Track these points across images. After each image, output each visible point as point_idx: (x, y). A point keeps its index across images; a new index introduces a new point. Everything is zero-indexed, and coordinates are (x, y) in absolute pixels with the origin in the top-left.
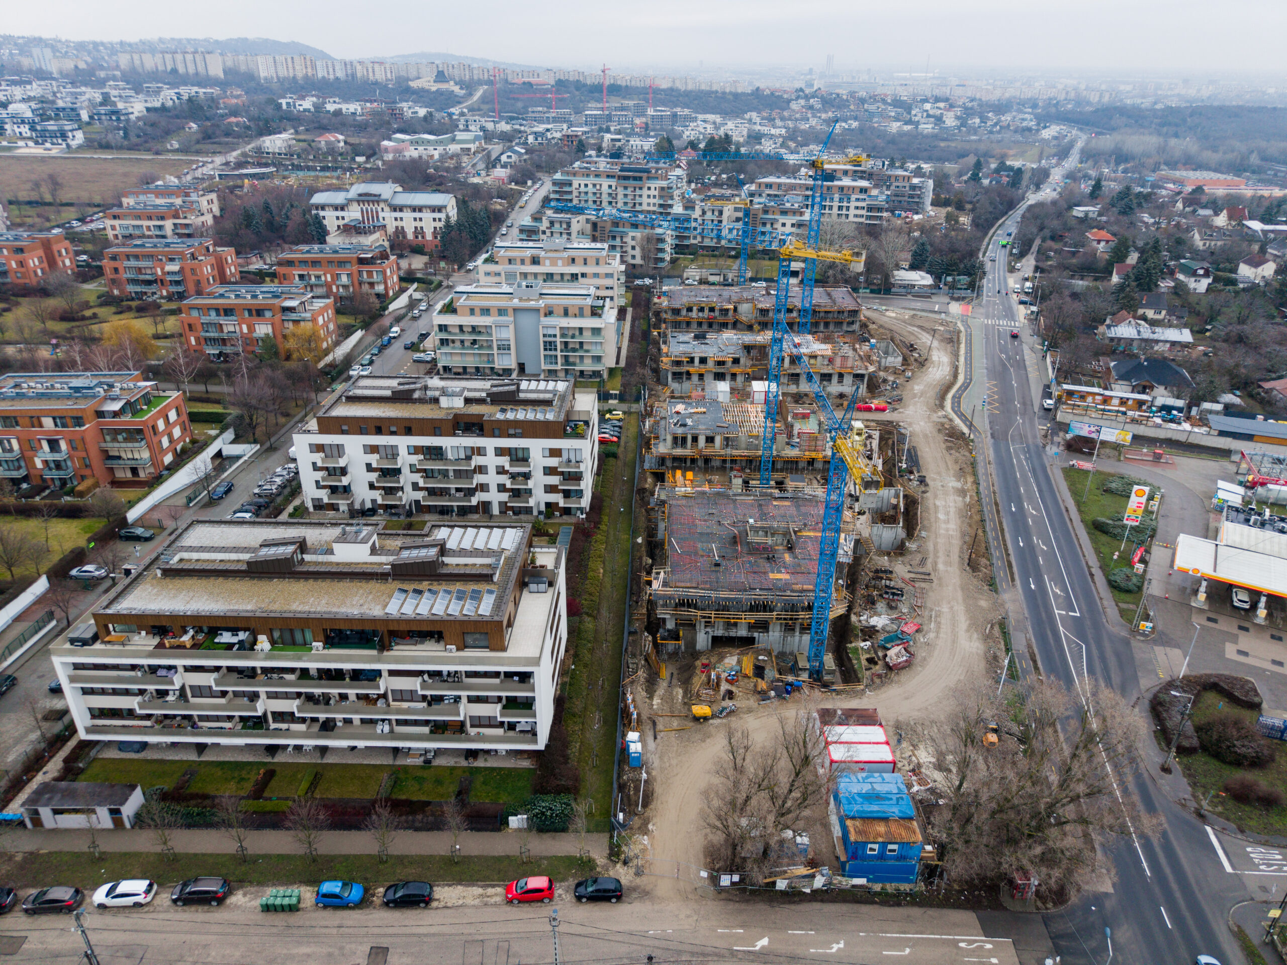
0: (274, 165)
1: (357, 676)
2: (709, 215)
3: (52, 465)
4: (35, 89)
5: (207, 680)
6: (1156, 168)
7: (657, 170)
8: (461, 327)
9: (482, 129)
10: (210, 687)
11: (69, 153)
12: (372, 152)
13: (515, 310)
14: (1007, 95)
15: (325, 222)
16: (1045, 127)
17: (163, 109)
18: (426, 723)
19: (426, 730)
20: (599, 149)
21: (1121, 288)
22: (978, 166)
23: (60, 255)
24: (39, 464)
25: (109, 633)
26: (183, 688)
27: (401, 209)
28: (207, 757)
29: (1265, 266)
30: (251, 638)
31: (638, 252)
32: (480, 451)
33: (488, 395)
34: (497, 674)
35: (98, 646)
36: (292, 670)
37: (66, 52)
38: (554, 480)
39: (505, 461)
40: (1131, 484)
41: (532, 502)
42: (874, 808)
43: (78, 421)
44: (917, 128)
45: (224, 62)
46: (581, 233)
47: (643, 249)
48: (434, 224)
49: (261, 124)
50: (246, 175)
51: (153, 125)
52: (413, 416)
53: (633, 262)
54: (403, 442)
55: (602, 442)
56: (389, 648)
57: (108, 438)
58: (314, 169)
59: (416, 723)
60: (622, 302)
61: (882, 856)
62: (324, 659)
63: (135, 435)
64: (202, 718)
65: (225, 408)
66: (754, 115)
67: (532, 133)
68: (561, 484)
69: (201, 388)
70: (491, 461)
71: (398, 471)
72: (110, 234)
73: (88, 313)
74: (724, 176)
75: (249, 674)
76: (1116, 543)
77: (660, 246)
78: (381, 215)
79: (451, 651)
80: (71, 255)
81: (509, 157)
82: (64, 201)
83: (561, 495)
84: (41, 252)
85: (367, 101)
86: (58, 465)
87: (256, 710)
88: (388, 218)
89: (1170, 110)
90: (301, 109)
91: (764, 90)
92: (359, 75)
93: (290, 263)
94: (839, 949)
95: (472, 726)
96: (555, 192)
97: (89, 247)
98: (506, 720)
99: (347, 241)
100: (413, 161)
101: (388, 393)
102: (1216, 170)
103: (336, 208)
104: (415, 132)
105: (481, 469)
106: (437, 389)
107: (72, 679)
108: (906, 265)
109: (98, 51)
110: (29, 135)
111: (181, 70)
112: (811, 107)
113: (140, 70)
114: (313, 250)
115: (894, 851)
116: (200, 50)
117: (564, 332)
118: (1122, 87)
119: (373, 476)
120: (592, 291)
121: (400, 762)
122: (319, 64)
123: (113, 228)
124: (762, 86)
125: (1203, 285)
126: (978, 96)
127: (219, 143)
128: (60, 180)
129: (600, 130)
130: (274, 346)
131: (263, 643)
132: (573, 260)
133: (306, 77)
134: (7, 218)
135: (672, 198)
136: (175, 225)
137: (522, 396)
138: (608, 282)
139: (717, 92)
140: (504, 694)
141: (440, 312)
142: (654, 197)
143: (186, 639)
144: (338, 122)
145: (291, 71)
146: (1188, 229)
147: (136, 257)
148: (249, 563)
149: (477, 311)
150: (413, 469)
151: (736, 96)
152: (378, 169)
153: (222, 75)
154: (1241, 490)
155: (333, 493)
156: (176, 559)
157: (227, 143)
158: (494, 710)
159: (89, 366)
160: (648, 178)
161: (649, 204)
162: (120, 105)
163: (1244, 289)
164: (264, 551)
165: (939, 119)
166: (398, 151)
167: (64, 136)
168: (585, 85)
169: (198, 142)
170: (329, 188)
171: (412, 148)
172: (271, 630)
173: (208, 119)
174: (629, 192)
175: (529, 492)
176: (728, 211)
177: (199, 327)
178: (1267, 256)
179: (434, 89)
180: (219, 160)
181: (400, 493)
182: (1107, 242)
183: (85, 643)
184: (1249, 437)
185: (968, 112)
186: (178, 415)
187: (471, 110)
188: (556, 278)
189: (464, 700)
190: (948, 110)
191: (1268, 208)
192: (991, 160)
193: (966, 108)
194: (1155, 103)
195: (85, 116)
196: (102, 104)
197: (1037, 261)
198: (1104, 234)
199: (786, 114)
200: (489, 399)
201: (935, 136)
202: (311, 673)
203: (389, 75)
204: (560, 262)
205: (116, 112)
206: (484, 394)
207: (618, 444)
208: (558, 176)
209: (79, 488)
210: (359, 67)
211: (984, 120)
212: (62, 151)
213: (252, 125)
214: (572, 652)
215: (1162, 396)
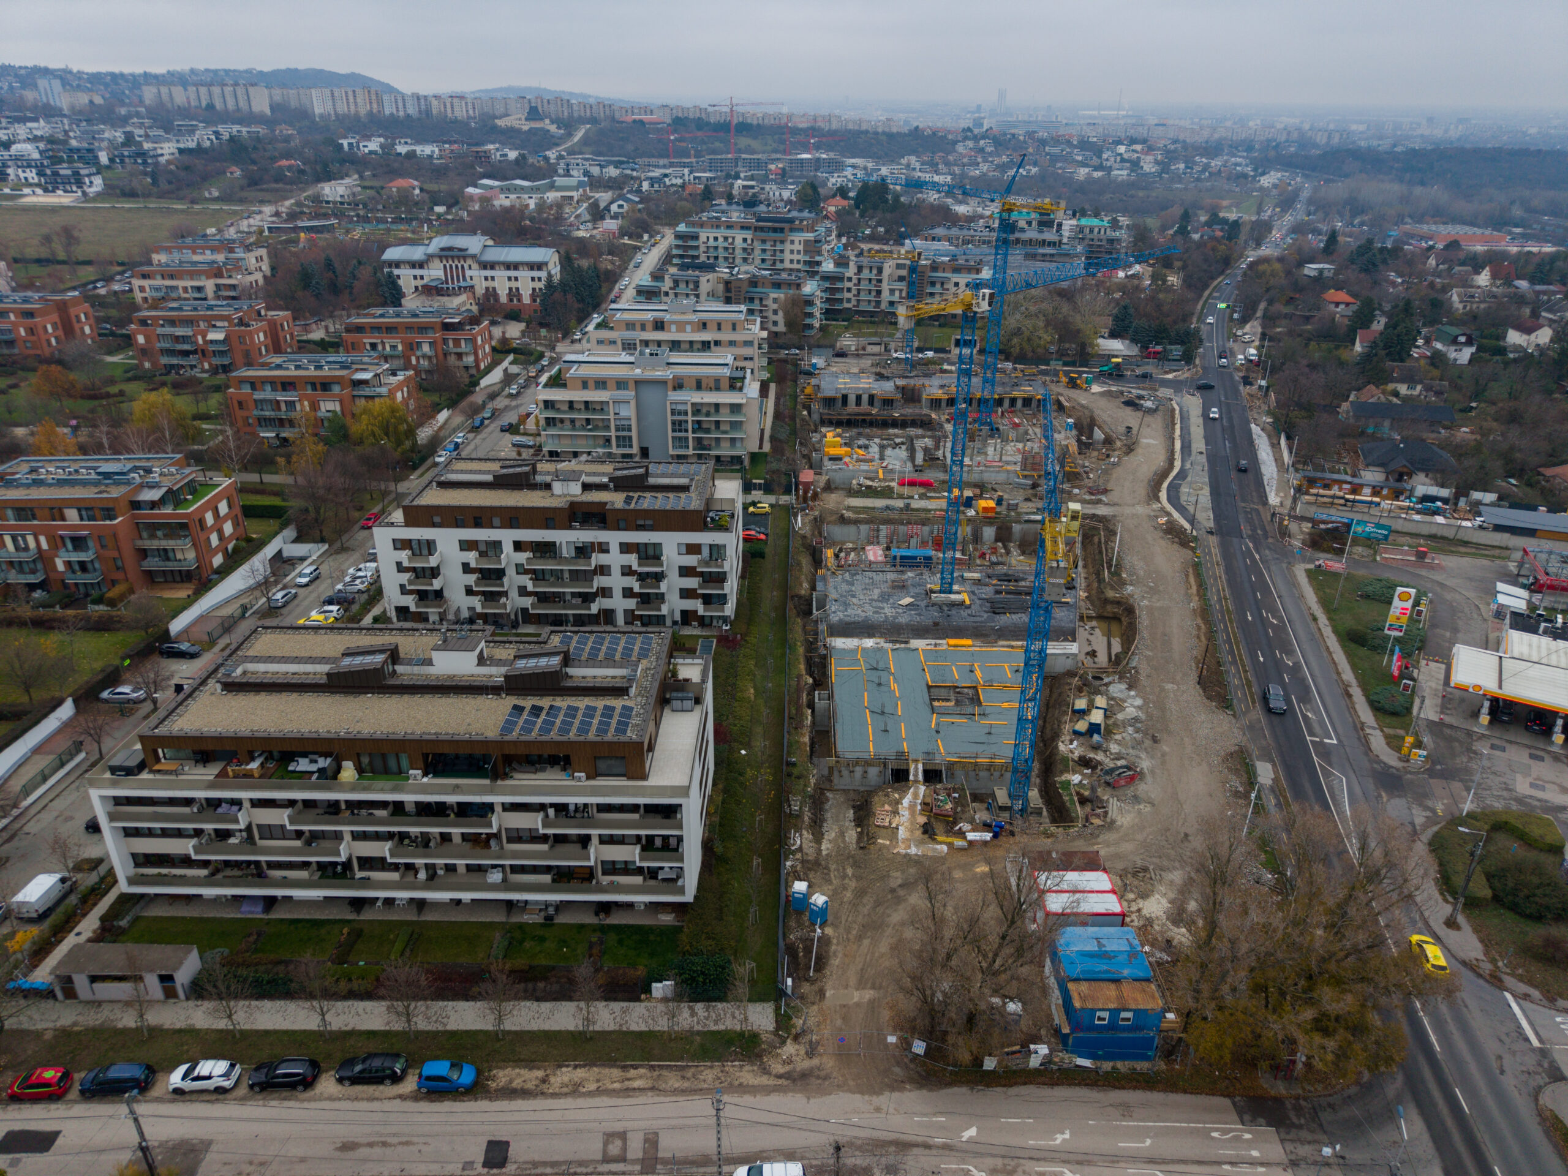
0: (336, 216)
1: (464, 811)
2: (866, 274)
3: (77, 567)
4: (41, 128)
5: (281, 817)
6: (1400, 220)
7: (801, 221)
8: (571, 403)
9: (586, 173)
10: (283, 827)
11: (86, 201)
12: (454, 201)
13: (638, 383)
14: (1216, 136)
15: (401, 282)
16: (1263, 174)
17: (199, 151)
18: (548, 869)
19: (547, 878)
20: (730, 198)
21: (1367, 357)
22: (1186, 217)
23: (79, 320)
24: (60, 566)
25: (158, 760)
26: (249, 828)
27: (492, 266)
28: (276, 915)
29: (1539, 332)
30: (334, 765)
31: (780, 318)
32: (604, 548)
33: (611, 480)
34: (634, 808)
35: (145, 775)
36: (383, 805)
37: (78, 86)
38: (692, 583)
39: (632, 559)
40: (1392, 587)
41: (665, 610)
42: (1102, 966)
43: (109, 513)
44: (1109, 174)
45: (271, 97)
46: (712, 295)
47: (786, 314)
48: (531, 285)
49: (318, 168)
50: (302, 229)
51: (187, 168)
52: (520, 505)
53: (775, 329)
54: (507, 537)
55: (747, 540)
56: (505, 776)
57: (145, 534)
58: (383, 221)
59: (535, 870)
60: (765, 375)
61: (1113, 1026)
62: (424, 790)
63: (179, 529)
64: (272, 865)
65: (284, 500)
66: (913, 159)
67: (647, 179)
68: (701, 587)
69: (253, 477)
70: (615, 559)
71: (500, 574)
72: (138, 296)
73: (113, 390)
74: (882, 229)
75: (333, 808)
76: (1378, 657)
77: (808, 310)
78: (468, 273)
79: (579, 780)
80: (92, 321)
81: (621, 206)
82: (81, 259)
83: (700, 601)
84: (55, 317)
85: (445, 142)
86: (83, 566)
87: (339, 855)
88: (476, 276)
89: (1414, 153)
90: (366, 150)
91: (923, 130)
92: (434, 111)
93: (359, 329)
94: (1064, 1140)
95: (604, 874)
96: (678, 247)
97: (113, 313)
98: (645, 864)
99: (427, 303)
100: (507, 211)
101: (489, 478)
102: (1472, 224)
103: (413, 265)
104: (507, 179)
105: (604, 570)
106: (548, 473)
107: (112, 817)
108: (1105, 332)
109: (117, 84)
110: (36, 180)
111: (219, 105)
112: (982, 150)
113: (169, 105)
114: (386, 315)
115: (1128, 1019)
116: (241, 82)
117: (697, 409)
118: (1354, 127)
119: (471, 579)
120: (729, 359)
121: (515, 919)
122: (386, 98)
123: (142, 289)
124: (921, 126)
125: (1465, 355)
126: (1181, 137)
127: (267, 190)
128: (76, 234)
129: (728, 176)
130: (344, 427)
131: (348, 772)
132: (704, 325)
133: (370, 114)
134: (12, 278)
135: (819, 253)
136: (218, 286)
137: (652, 481)
138: (747, 351)
139: (867, 132)
140: (643, 832)
141: (546, 385)
142: (799, 252)
143: (254, 765)
144: (411, 164)
145: (352, 107)
146: (1445, 289)
147: (172, 322)
148: (328, 675)
149: (591, 384)
150: (521, 570)
151: (891, 136)
152: (462, 220)
153: (268, 112)
154: (1524, 593)
155: (421, 599)
156: (239, 671)
157: (277, 190)
158: (632, 854)
159: (118, 448)
160: (792, 230)
161: (792, 261)
162: (146, 146)
163: (1515, 360)
164: (347, 661)
165: (1135, 164)
166: (485, 200)
167: (80, 183)
168: (708, 124)
169: (242, 188)
170: (404, 242)
171: (503, 196)
172: (358, 755)
173: (254, 162)
174: (768, 246)
175: (661, 597)
176: (888, 268)
177: (251, 404)
178: (1541, 321)
179: (525, 128)
180: (268, 210)
181: (503, 600)
182: (1347, 304)
183: (129, 772)
184: (1531, 533)
185: (1171, 156)
186: (230, 506)
187: (571, 152)
188: (684, 346)
189: (595, 841)
190: (1147, 154)
191: (1539, 265)
192: (1200, 212)
193: (1168, 152)
194: (1395, 146)
195: (104, 158)
196: (124, 145)
197: (1263, 326)
198: (1342, 296)
199: (951, 158)
200: (612, 485)
201: (1132, 185)
202: (408, 808)
203: (471, 112)
204: (688, 328)
205: (143, 154)
206: (605, 480)
207: (766, 542)
208: (682, 228)
209: (110, 594)
210: (435, 103)
211: (1190, 164)
212: (77, 200)
213: (307, 168)
214: (720, 786)
215: (1423, 486)
